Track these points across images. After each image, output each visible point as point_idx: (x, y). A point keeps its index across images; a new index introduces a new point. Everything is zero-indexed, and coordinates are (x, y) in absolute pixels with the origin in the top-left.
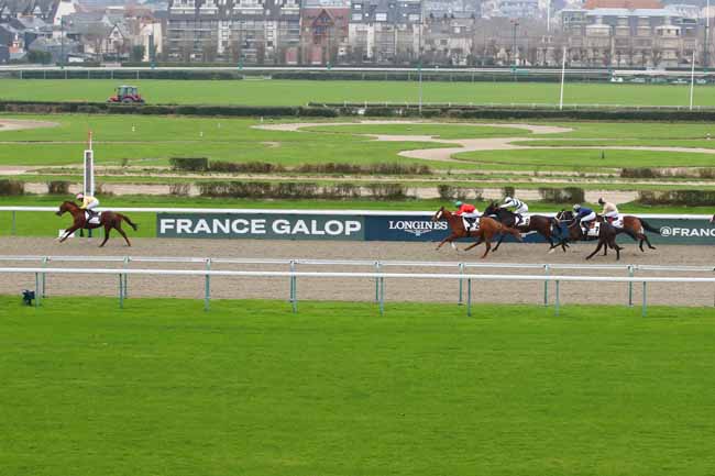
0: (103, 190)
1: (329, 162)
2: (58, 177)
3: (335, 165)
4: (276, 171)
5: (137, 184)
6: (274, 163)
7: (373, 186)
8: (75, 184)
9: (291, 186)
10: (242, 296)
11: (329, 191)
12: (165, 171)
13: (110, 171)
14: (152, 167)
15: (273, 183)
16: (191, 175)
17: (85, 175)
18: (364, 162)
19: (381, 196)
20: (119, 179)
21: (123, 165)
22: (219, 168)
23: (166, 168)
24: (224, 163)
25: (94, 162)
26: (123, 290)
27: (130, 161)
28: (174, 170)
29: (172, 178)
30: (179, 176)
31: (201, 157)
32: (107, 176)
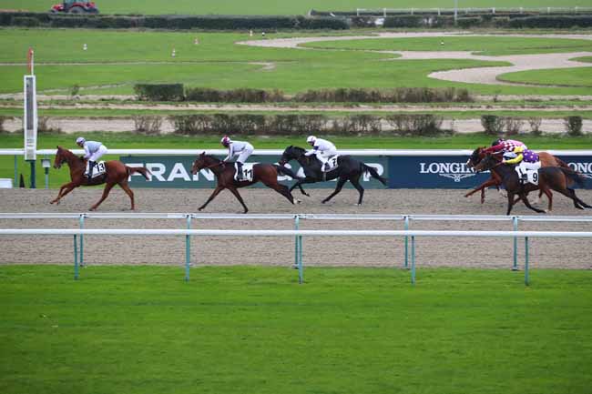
0: (49, 127)
1: (340, 87)
3: (348, 91)
4: (272, 101)
5: (92, 118)
6: (269, 90)
7: (397, 118)
8: (12, 118)
9: (292, 118)
10: (233, 261)
11: (341, 125)
12: (129, 101)
13: (57, 102)
14: (112, 96)
15: (268, 116)
16: (162, 107)
17: (25, 107)
18: (385, 87)
19: (409, 131)
20: (68, 112)
21: (74, 94)
22: (198, 96)
23: (129, 97)
24: (205, 91)
25: (37, 90)
26: (79, 255)
27: (82, 89)
28: (140, 100)
29: (138, 111)
30: (146, 108)
31: (175, 83)
32: (53, 109)
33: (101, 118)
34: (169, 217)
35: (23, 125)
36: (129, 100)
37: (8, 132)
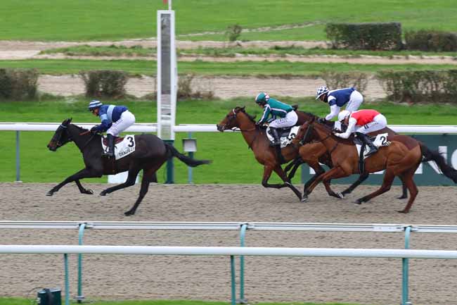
0: (194, 90)
2: (103, 64)
5: (261, 77)
8: (138, 76)
12: (316, 50)
13: (208, 52)
14: (290, 43)
16: (368, 59)
17: (159, 59)
20: (224, 67)
21: (233, 39)
22: (424, 43)
23: (317, 44)
24: (434, 34)
25: (177, 33)
26: (238, 287)
27: (244, 31)
28: (334, 48)
29: (331, 65)
30: (344, 61)
31: (388, 21)
32: (201, 62)
33: (273, 76)
34: (376, 229)
35: (155, 88)
36: (317, 48)
37: (133, 97)
